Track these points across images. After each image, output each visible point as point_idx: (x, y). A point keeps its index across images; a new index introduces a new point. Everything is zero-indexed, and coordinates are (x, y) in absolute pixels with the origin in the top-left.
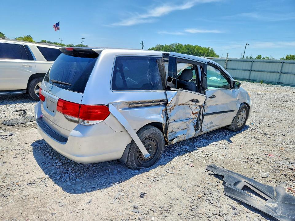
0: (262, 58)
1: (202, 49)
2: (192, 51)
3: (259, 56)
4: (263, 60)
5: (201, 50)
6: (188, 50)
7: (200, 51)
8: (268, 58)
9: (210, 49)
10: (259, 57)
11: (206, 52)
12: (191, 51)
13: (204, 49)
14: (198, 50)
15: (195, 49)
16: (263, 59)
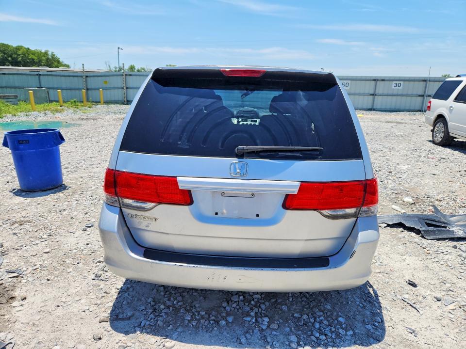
0: (136, 69)
1: (34, 53)
2: (15, 56)
3: (131, 66)
4: (138, 73)
5: (32, 54)
6: (5, 54)
7: (31, 56)
8: (144, 69)
9: (50, 53)
10: (132, 68)
11: (44, 58)
12: (11, 56)
13: (39, 54)
14: (27, 55)
15: (20, 52)
16: (138, 71)
